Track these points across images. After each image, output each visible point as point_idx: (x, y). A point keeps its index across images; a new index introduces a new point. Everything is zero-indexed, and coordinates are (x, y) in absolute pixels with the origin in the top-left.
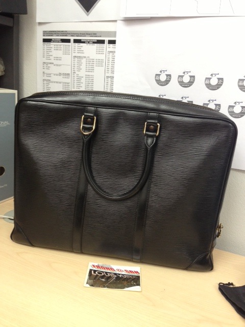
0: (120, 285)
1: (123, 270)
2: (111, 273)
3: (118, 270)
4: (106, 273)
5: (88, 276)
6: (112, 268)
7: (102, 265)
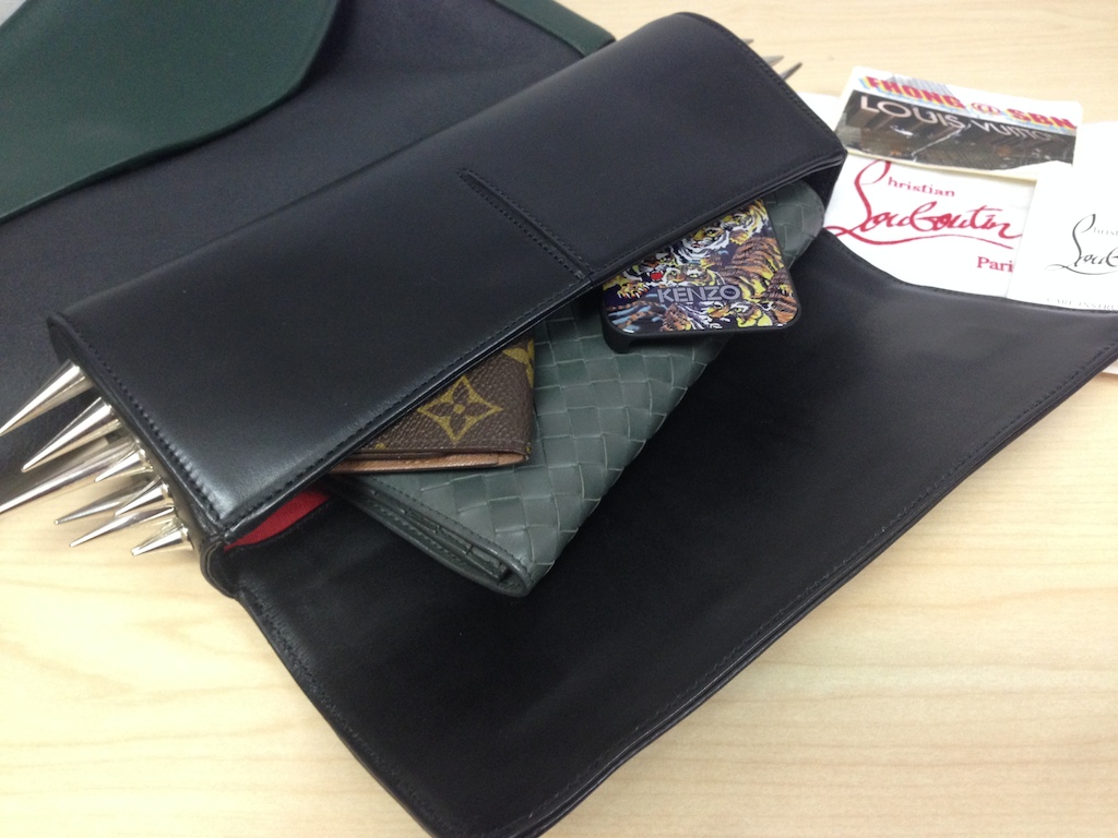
0: (978, 158)
1: (1003, 109)
2: (944, 114)
3: (979, 107)
4: (924, 111)
5: (844, 112)
6: (950, 95)
7: (909, 82)
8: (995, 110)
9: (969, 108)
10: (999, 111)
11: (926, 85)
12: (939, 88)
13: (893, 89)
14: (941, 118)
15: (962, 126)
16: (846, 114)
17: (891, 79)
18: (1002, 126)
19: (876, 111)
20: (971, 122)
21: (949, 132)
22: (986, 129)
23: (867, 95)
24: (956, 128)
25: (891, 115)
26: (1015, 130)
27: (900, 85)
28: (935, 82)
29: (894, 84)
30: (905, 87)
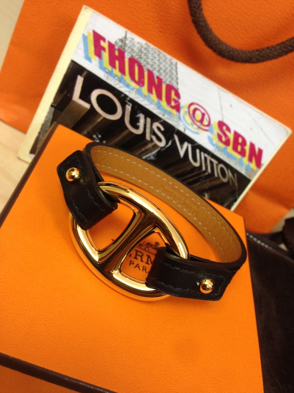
2: (154, 118)
4: (138, 108)
5: (52, 106)
6: (175, 85)
7: (141, 51)
8: (206, 122)
9: (183, 110)
10: (209, 125)
11: (156, 61)
12: (169, 68)
13: (117, 63)
14: (148, 126)
15: (162, 144)
16: (53, 109)
17: (121, 40)
18: (198, 151)
19: (87, 106)
20: (173, 137)
21: (147, 151)
22: (182, 153)
23: (85, 74)
24: (155, 146)
25: (100, 115)
26: (206, 159)
27: (127, 56)
28: (169, 57)
29: (122, 53)
30: (132, 61)
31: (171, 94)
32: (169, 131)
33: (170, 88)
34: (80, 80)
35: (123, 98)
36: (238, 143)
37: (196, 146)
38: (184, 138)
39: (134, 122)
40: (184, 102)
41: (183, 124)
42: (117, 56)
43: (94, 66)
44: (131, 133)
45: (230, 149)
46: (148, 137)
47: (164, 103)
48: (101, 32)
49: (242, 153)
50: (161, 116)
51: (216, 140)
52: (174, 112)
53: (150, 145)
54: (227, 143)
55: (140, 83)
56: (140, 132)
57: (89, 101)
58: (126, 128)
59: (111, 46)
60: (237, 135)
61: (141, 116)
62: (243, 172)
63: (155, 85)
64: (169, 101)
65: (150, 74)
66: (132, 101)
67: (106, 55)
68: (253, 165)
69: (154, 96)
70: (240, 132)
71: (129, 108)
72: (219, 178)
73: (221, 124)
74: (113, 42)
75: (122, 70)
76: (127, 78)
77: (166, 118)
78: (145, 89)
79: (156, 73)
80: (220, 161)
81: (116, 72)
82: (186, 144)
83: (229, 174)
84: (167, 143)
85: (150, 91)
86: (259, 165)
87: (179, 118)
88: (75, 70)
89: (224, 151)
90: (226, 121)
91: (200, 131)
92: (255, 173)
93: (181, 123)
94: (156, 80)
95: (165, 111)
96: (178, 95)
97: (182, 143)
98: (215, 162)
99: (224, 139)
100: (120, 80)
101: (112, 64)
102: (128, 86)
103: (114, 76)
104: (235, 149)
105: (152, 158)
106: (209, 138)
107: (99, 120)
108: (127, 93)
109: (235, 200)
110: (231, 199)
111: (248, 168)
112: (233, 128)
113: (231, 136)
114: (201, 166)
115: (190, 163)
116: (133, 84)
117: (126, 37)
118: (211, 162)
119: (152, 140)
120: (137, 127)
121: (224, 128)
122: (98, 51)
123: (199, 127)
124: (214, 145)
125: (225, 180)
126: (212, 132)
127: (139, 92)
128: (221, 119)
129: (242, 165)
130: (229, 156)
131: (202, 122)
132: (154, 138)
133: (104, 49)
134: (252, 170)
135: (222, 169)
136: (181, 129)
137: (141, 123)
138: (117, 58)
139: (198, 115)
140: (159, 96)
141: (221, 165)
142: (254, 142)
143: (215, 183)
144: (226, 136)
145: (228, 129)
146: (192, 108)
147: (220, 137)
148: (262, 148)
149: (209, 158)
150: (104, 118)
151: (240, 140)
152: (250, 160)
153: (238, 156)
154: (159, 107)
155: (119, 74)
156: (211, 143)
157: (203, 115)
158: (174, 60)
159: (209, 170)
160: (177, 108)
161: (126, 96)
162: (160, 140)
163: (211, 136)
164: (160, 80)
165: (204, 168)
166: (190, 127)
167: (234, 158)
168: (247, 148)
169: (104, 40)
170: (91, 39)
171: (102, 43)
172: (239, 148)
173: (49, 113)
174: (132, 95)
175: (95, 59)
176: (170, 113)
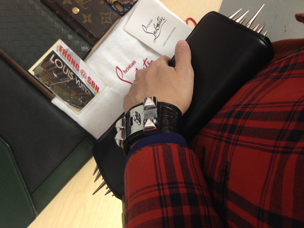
0: (65, 94)
1: (87, 76)
2: (71, 71)
4: (67, 67)
5: (44, 60)
6: (78, 64)
7: (71, 53)
8: (85, 76)
9: (79, 71)
10: (86, 77)
11: (75, 57)
12: (78, 59)
13: (64, 54)
14: (69, 72)
15: (72, 79)
16: (44, 61)
17: (67, 49)
18: (81, 83)
19: (53, 62)
20: (75, 78)
21: (67, 80)
22: (77, 83)
23: (55, 54)
24: (70, 79)
25: (56, 66)
26: (83, 86)
27: (68, 53)
28: (78, 57)
29: (66, 52)
30: (69, 55)
31: (77, 66)
32: (75, 76)
33: (77, 64)
34: (53, 56)
35: (64, 63)
36: (93, 84)
37: (81, 82)
38: (78, 79)
39: (65, 70)
40: (80, 69)
41: (79, 75)
42: (65, 52)
43: (58, 53)
44: (64, 73)
45: (90, 85)
46: (68, 76)
47: (75, 68)
48: (62, 46)
49: (94, 87)
50: (73, 71)
51: (87, 82)
52: (77, 71)
53: (68, 78)
54: (90, 83)
55: (69, 61)
56: (66, 73)
57: (54, 61)
58: (63, 72)
59: (64, 50)
60: (93, 82)
61: (68, 70)
62: (93, 93)
63: (73, 62)
64: (76, 67)
65: (73, 59)
66: (66, 65)
67: (62, 52)
68: (96, 91)
69: (72, 65)
70: (94, 81)
71: (65, 66)
72: (86, 93)
73: (89, 78)
74: (65, 49)
75: (65, 56)
76: (66, 59)
77: (74, 72)
78: (70, 63)
79: (74, 60)
80: (87, 88)
81: (64, 56)
82: (78, 81)
83: (89, 92)
84: (73, 79)
85: (72, 63)
86: (98, 92)
87: (78, 73)
88: (53, 53)
89: (89, 85)
90: (90, 77)
91: (83, 78)
92: (96, 94)
93: (78, 75)
94: (74, 61)
95: (75, 70)
96: (79, 67)
97: (77, 80)
98: (86, 88)
99: (89, 82)
100: (64, 59)
101: (63, 54)
102: (66, 60)
103: (63, 57)
104: (92, 85)
105: (68, 82)
106: (85, 80)
107: (56, 67)
108: (65, 62)
109: (90, 101)
110: (89, 100)
111: (95, 92)
112: (92, 79)
113: (91, 81)
114: (81, 88)
115: (79, 86)
116: (67, 61)
117: (68, 49)
118: (85, 88)
119: (69, 77)
120: (66, 72)
121: (90, 79)
122: (60, 50)
123: (83, 77)
124: (86, 83)
125: (88, 94)
126: (86, 79)
127: (69, 63)
128: (89, 76)
129: (93, 91)
130: (90, 87)
131: (84, 75)
132: (70, 76)
133: (62, 50)
134: (96, 93)
135: (87, 90)
136: (78, 76)
137: (67, 71)
138: (65, 53)
139: (83, 73)
140: (74, 66)
141: (87, 89)
142: (97, 85)
143: (85, 94)
144: (90, 81)
145: (91, 79)
146: (82, 71)
147: (88, 81)
148: (99, 87)
149: (84, 86)
150: (57, 67)
151: (94, 83)
152: (96, 90)
153: (92, 88)
154: (73, 68)
155: (64, 57)
156: (86, 82)
157: (85, 74)
158: (79, 58)
159: (84, 90)
160: (78, 70)
161: (65, 63)
162: (71, 77)
163: (86, 80)
164: (75, 62)
165: (82, 89)
166: (81, 76)
167: (91, 88)
168: (95, 86)
169: (63, 48)
170: (59, 47)
171: (62, 49)
172: (93, 85)
173: (42, 61)
174: (67, 63)
175: (59, 52)
176: (76, 71)
